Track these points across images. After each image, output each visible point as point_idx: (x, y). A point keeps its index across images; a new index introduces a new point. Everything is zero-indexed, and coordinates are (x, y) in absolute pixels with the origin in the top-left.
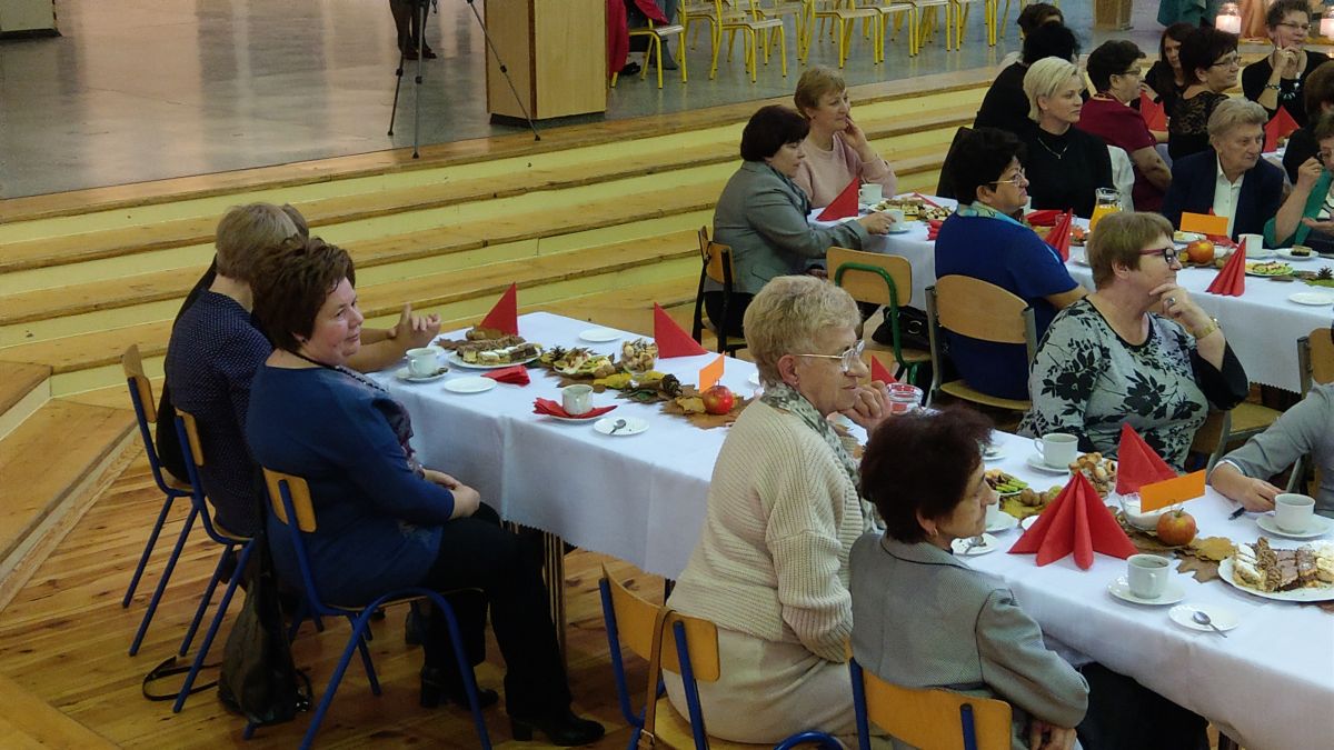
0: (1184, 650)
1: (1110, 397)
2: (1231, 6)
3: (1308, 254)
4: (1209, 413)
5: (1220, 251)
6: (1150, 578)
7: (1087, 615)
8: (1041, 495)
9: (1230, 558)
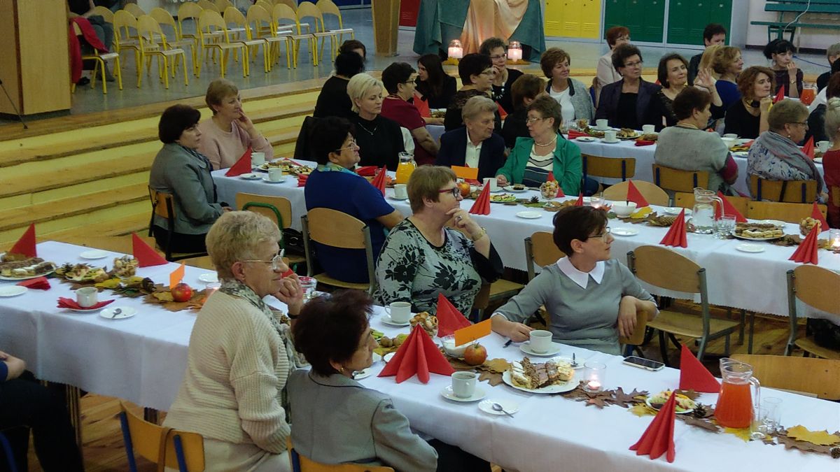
0: (489, 427)
1: (425, 279)
2: (457, 42)
3: (523, 189)
4: (482, 285)
5: (473, 189)
6: (466, 385)
7: (430, 411)
8: (393, 340)
9: (508, 371)
